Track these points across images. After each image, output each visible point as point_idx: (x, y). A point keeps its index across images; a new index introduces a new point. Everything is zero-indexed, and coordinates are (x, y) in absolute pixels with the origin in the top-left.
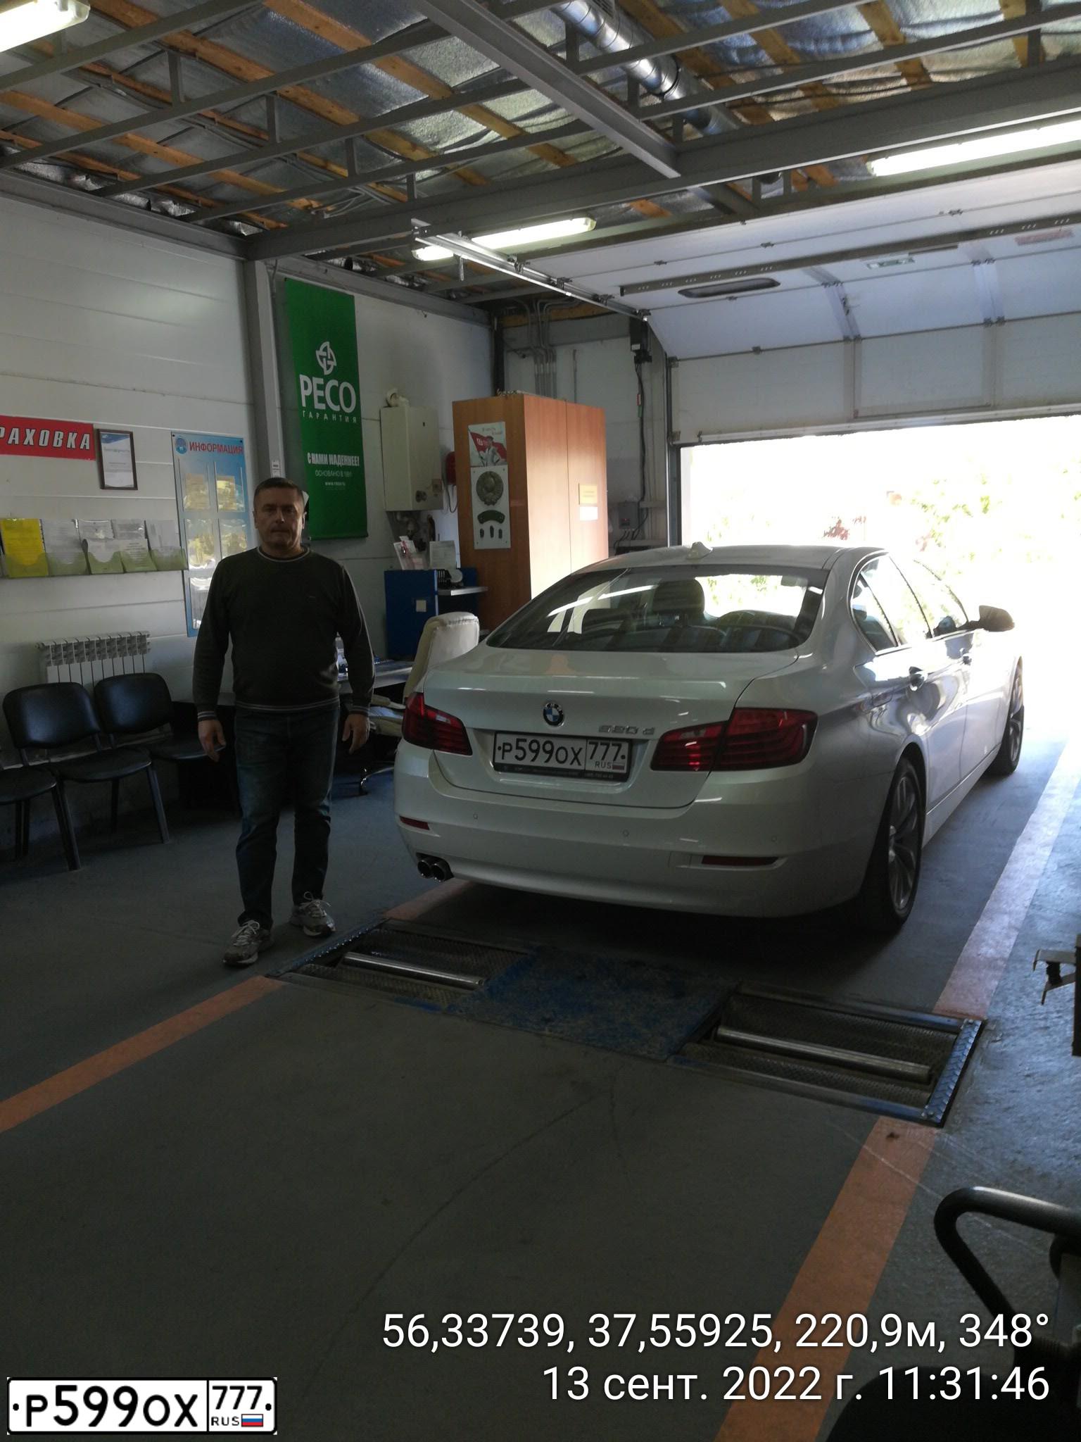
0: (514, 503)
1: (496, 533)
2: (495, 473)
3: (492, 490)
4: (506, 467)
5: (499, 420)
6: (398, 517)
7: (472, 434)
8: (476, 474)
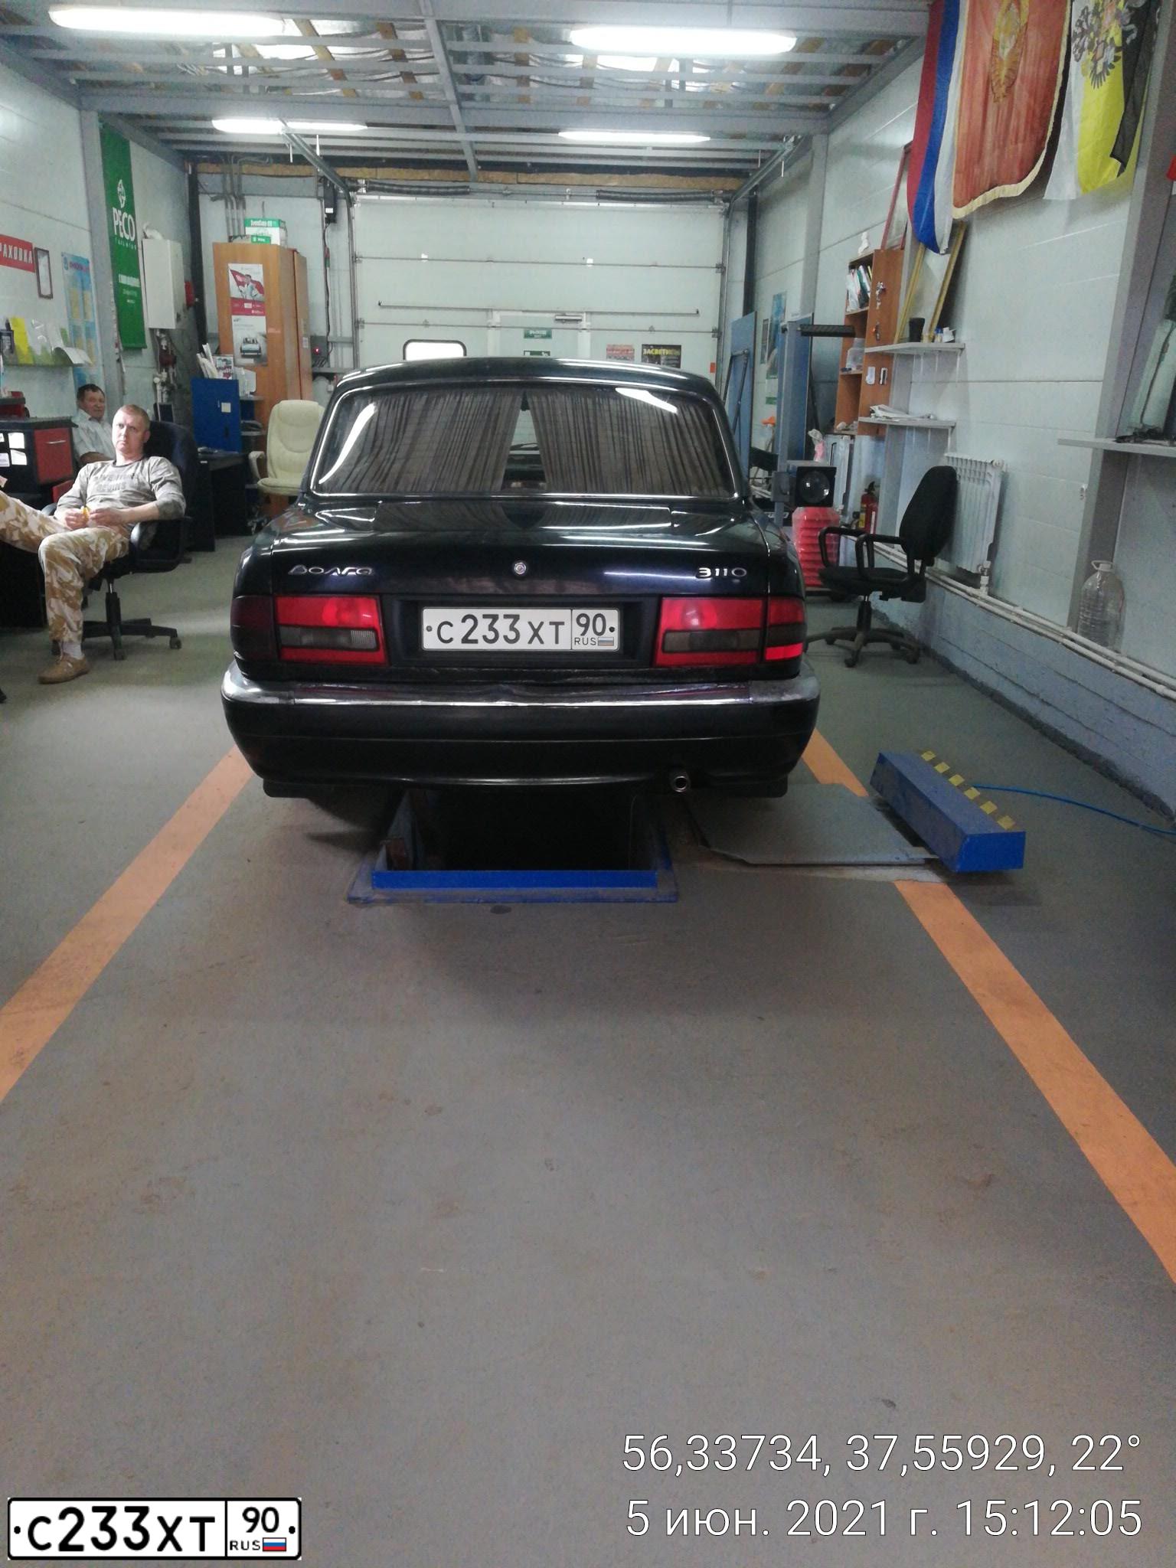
5: (256, 262)
6: (158, 334)
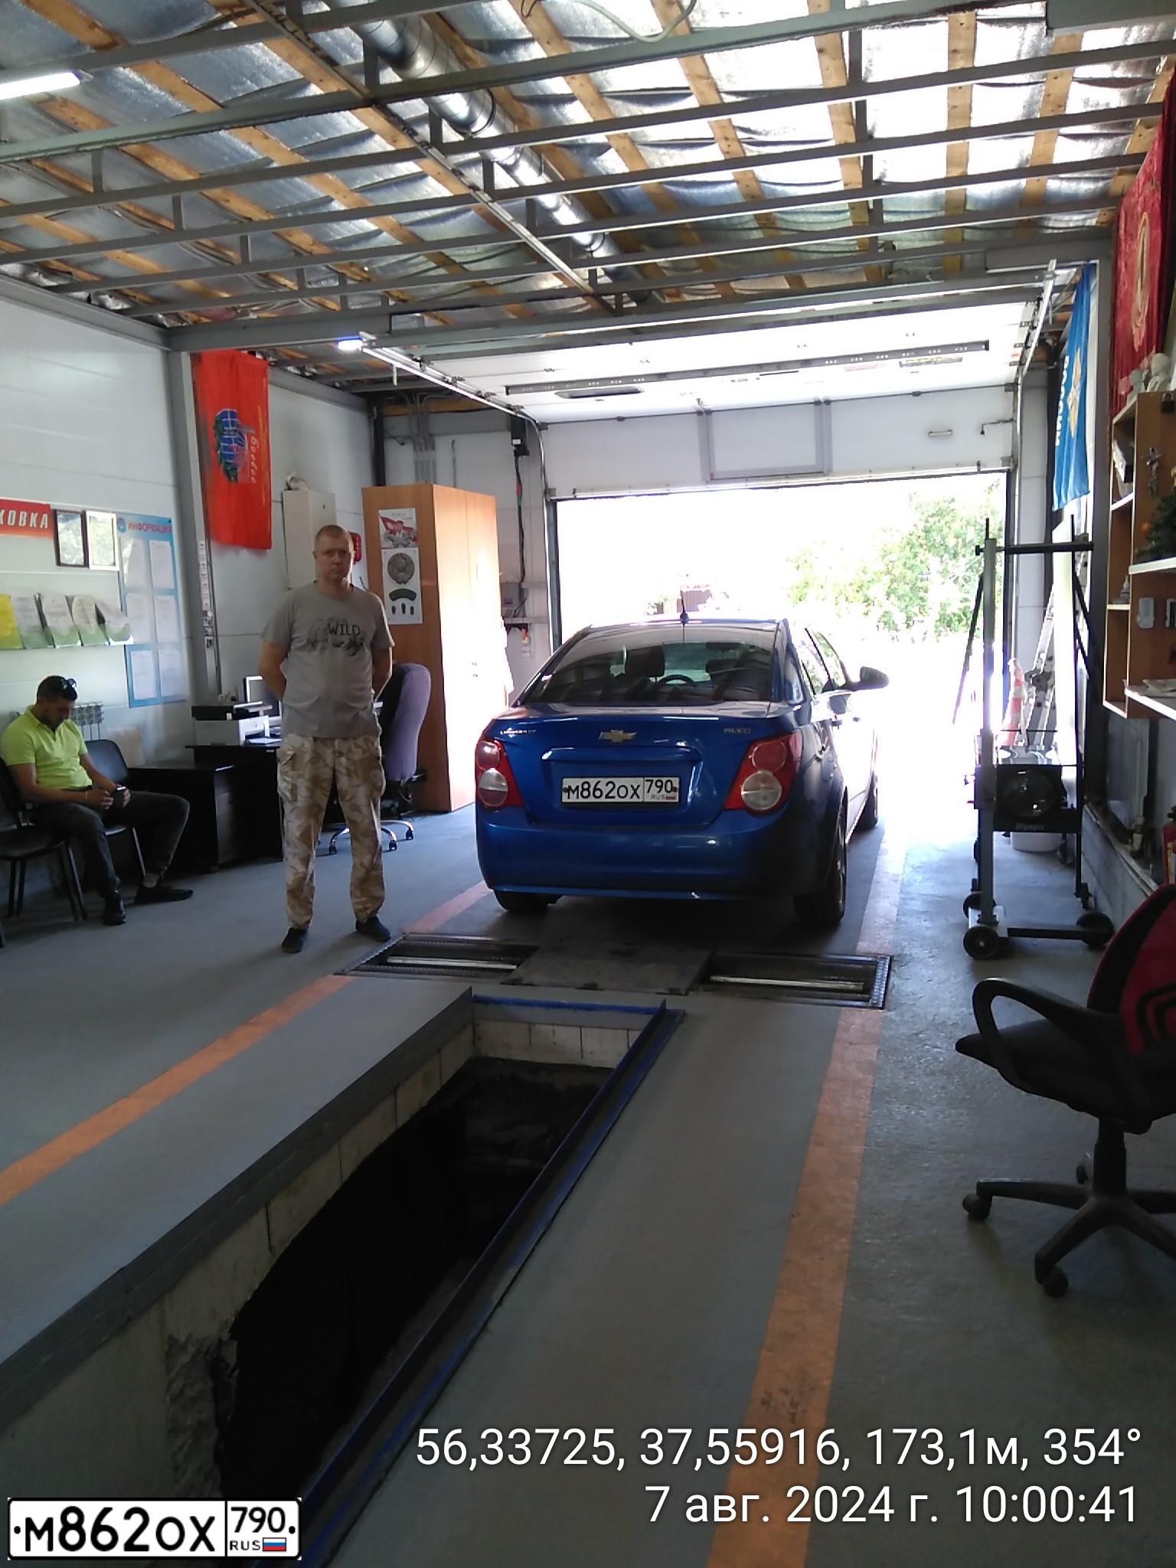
0: (425, 583)
1: (408, 610)
2: (406, 555)
3: (404, 570)
4: (417, 549)
5: (411, 507)
7: (382, 518)
8: (387, 555)
